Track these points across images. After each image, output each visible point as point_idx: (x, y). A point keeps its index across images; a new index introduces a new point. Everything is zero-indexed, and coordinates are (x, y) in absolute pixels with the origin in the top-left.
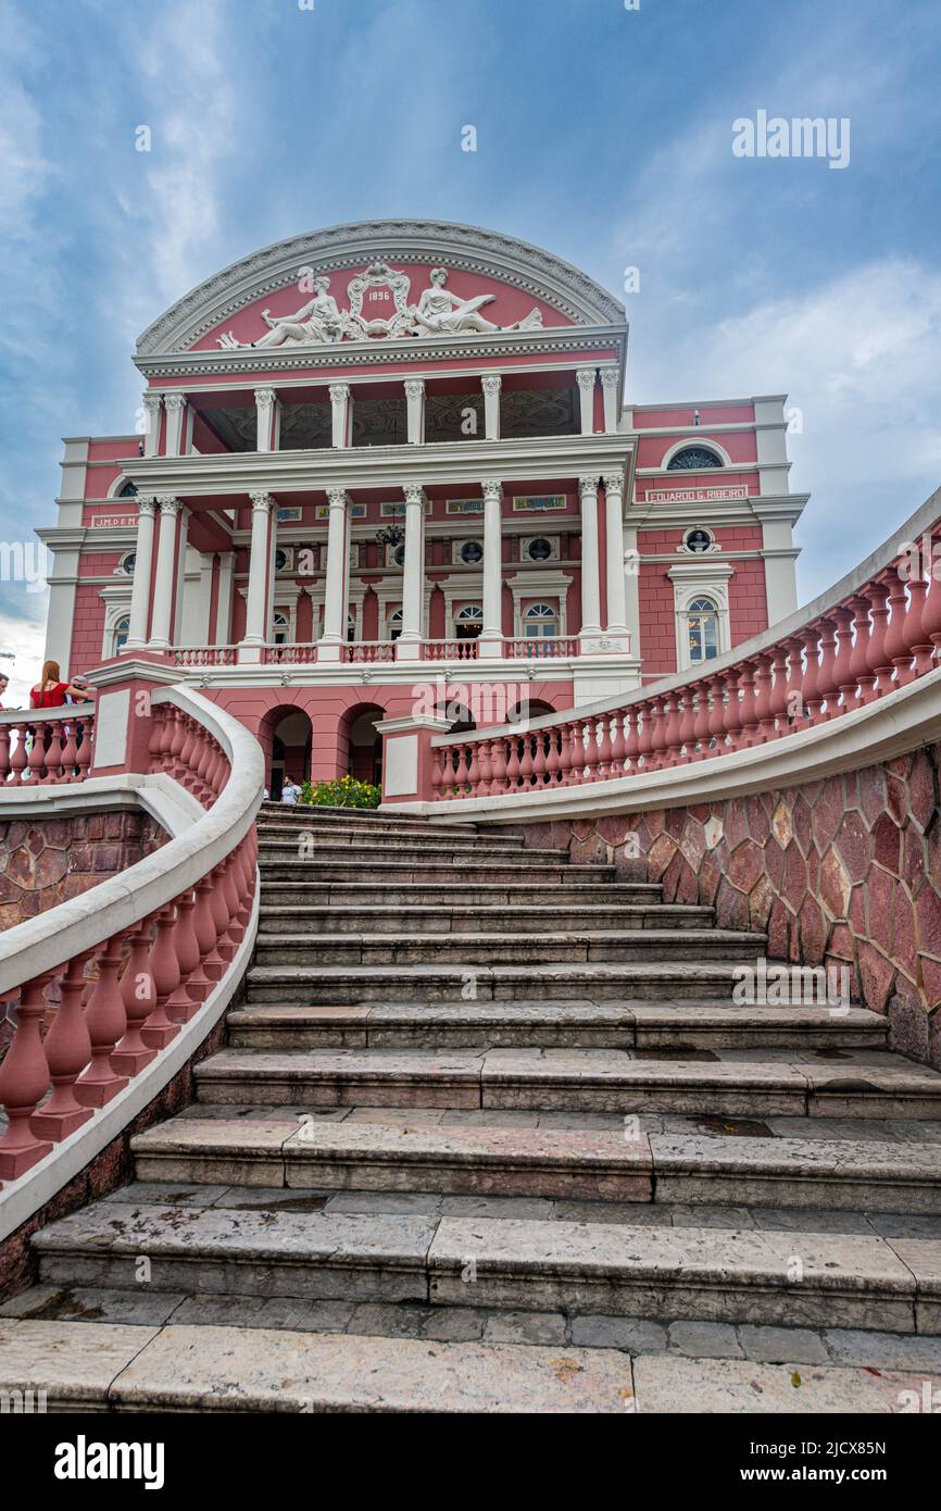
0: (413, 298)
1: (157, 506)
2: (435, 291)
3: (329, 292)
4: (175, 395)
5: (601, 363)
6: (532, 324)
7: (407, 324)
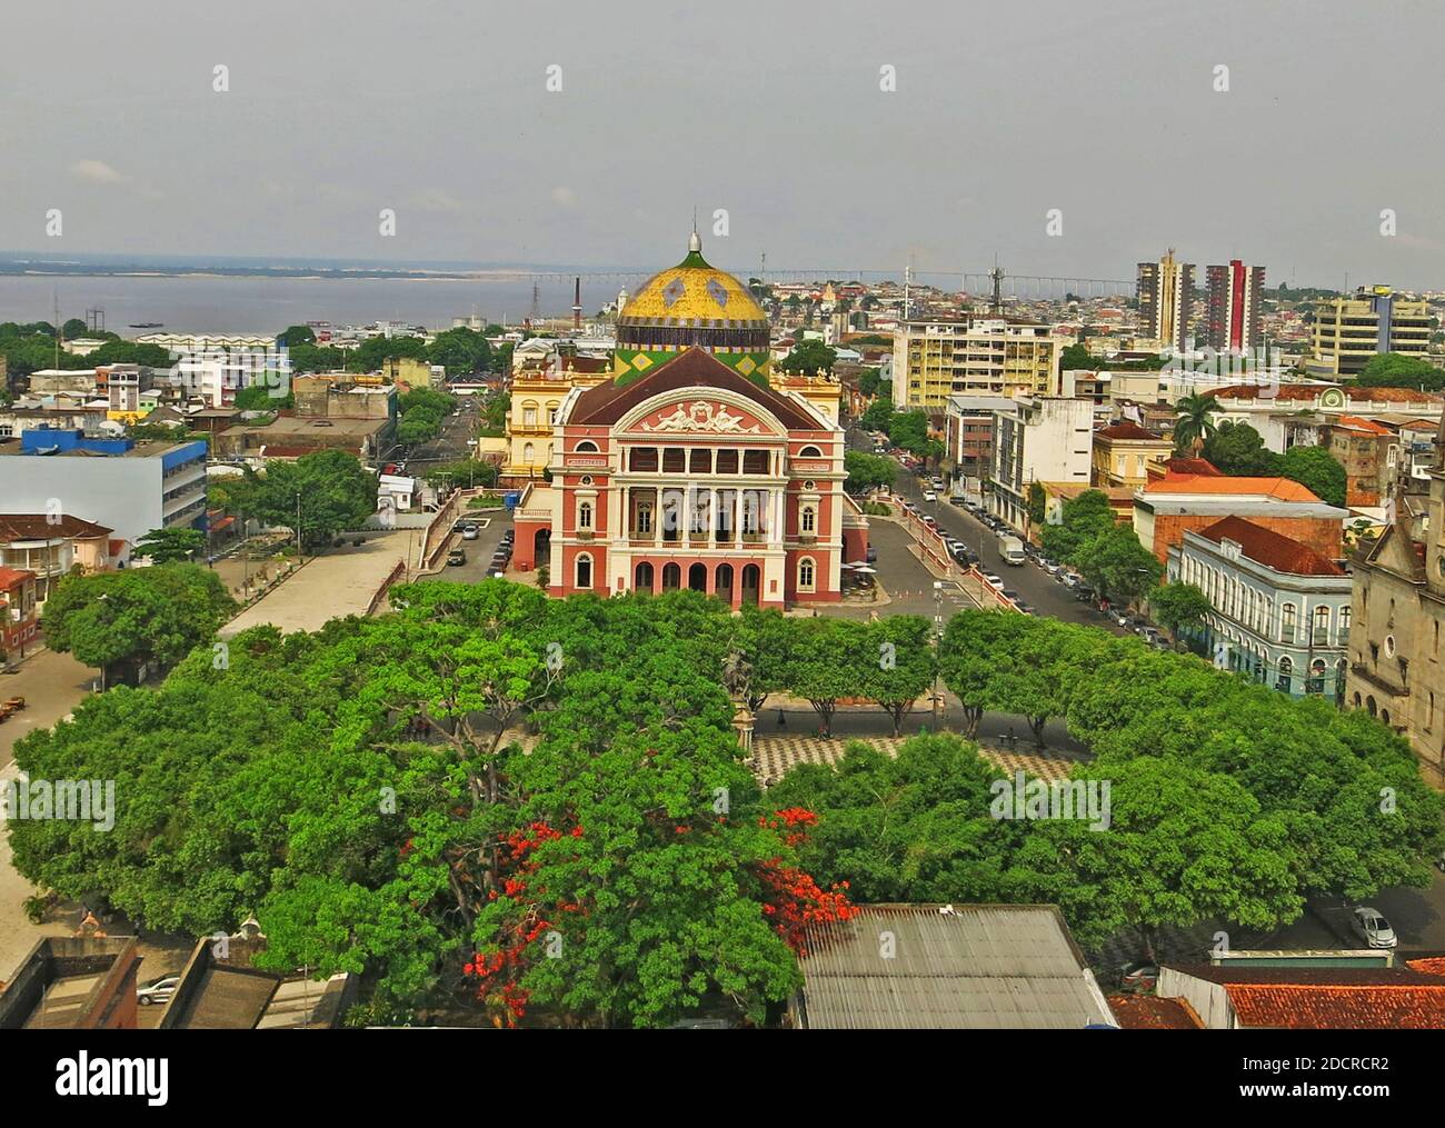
0: (714, 415)
1: (623, 490)
2: (722, 415)
3: (682, 409)
4: (628, 447)
5: (779, 449)
6: (755, 429)
7: (712, 426)
